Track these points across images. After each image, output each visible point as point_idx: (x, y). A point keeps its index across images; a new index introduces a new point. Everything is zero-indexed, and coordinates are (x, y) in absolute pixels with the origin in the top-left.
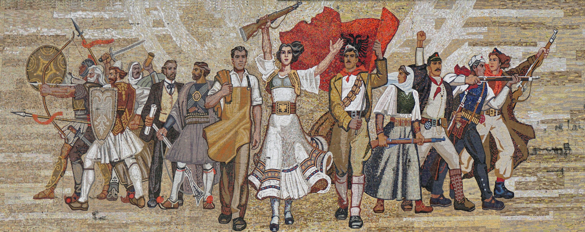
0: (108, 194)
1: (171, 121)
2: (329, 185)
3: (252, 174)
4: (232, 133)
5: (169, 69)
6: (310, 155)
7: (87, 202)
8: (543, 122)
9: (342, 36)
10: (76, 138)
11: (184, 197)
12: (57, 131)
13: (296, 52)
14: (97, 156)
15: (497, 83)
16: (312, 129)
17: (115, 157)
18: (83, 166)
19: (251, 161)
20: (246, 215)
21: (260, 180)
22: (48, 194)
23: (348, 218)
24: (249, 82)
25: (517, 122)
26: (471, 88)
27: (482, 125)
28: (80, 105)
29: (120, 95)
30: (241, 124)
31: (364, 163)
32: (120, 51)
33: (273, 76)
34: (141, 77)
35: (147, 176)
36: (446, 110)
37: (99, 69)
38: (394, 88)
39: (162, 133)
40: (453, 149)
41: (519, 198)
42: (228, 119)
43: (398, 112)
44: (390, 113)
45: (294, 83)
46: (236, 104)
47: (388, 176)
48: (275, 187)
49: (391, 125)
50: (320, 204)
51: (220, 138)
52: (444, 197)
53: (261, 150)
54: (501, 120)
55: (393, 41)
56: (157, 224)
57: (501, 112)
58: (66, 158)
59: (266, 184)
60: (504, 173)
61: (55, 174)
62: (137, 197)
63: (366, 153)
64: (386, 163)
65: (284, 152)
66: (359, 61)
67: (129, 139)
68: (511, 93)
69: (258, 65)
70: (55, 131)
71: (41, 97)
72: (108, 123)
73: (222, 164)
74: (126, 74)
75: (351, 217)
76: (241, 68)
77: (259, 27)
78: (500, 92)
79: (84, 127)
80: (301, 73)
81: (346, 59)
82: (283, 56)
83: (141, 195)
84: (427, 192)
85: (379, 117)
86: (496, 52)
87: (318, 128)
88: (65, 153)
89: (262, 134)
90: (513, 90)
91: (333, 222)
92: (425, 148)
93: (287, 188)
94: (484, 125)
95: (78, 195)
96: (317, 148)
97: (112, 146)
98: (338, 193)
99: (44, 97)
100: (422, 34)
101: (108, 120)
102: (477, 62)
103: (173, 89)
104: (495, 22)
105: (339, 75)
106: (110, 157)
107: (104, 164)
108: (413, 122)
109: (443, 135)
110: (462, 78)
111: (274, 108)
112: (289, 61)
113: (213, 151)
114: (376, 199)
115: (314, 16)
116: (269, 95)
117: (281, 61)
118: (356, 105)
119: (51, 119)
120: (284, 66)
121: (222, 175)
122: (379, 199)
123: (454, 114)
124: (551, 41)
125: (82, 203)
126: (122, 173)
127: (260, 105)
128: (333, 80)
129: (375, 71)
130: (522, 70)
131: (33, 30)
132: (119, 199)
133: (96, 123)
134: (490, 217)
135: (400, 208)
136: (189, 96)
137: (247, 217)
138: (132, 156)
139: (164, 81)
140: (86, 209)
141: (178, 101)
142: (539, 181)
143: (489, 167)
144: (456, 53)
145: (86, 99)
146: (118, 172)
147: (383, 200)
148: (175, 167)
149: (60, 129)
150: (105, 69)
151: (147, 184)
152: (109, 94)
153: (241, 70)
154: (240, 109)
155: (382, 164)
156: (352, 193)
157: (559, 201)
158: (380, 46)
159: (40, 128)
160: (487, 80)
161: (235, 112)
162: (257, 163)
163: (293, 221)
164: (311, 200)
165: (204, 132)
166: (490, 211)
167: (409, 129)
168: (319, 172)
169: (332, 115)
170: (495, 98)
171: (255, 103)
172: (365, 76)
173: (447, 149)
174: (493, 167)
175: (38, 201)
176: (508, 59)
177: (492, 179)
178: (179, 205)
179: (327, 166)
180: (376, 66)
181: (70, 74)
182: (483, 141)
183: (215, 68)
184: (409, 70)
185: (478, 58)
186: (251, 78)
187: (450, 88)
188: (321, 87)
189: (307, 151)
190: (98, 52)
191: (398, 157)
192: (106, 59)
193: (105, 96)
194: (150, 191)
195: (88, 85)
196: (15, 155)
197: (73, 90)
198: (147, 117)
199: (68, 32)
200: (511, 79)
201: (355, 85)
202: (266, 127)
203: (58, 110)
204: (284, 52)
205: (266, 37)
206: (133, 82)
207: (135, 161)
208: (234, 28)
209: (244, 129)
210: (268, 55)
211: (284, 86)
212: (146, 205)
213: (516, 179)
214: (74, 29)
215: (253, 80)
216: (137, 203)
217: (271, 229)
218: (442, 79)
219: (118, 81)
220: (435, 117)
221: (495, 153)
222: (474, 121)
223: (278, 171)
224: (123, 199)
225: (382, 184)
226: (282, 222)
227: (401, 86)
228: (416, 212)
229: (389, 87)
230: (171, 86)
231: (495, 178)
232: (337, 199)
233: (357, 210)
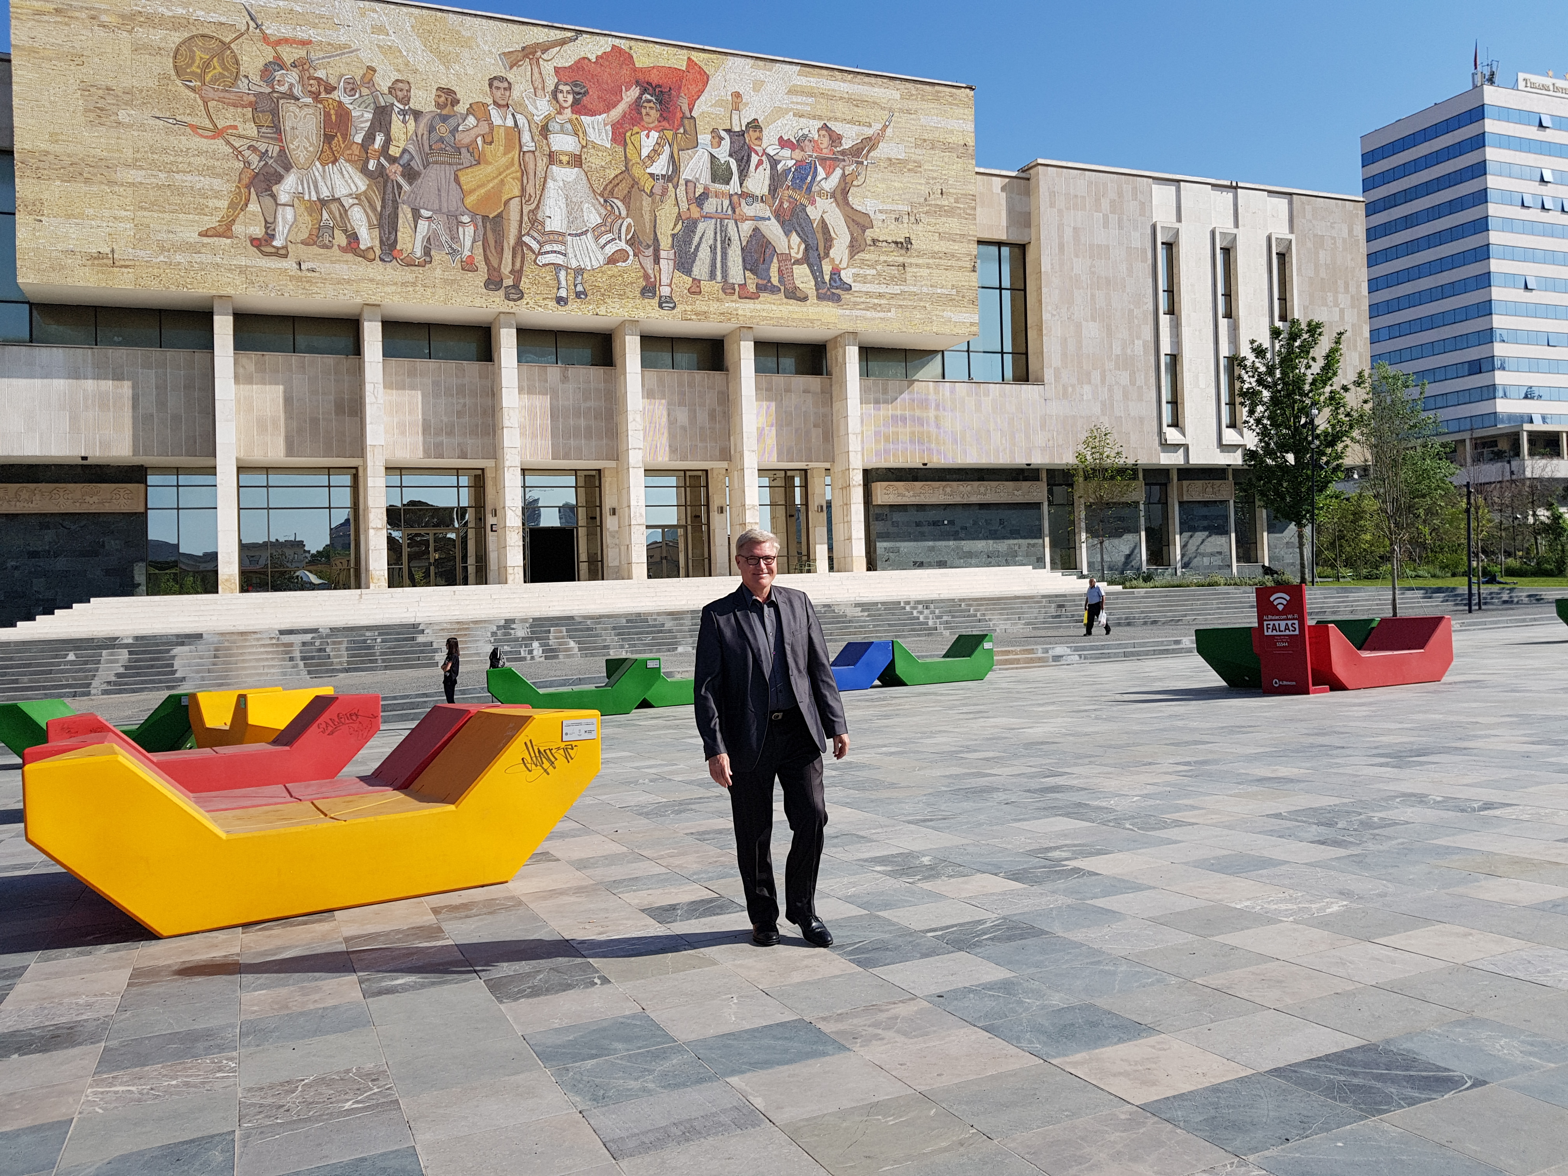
0: (317, 240)
1: (406, 157)
2: (631, 257)
3: (528, 234)
4: (496, 181)
5: (400, 90)
6: (605, 220)
7: (285, 247)
8: (881, 211)
9: (637, 83)
10: (262, 163)
11: (433, 253)
12: (231, 151)
13: (578, 94)
14: (297, 189)
15: (830, 163)
16: (605, 189)
17: (325, 193)
18: (275, 201)
20: (522, 283)
21: (538, 242)
22: (225, 230)
23: (657, 299)
24: (516, 122)
25: (853, 208)
26: (799, 165)
27: (813, 208)
28: (266, 118)
29: (327, 115)
30: (508, 172)
31: (673, 236)
32: (324, 58)
33: (548, 119)
34: (357, 96)
35: (375, 223)
36: (770, 186)
37: (292, 77)
38: (706, 153)
39: (395, 171)
40: (780, 230)
42: (488, 163)
43: (713, 181)
44: (702, 182)
45: (577, 131)
46: (499, 147)
47: (704, 254)
48: (559, 253)
49: (705, 195)
50: (620, 278)
51: (479, 187)
52: (772, 283)
53: (538, 206)
54: (834, 204)
55: (702, 98)
56: (396, 284)
57: (833, 195)
58: (248, 187)
59: (548, 248)
60: (840, 263)
61: (232, 205)
62: (362, 247)
63: (675, 225)
64: (701, 238)
65: (569, 213)
66: (661, 115)
67: (345, 173)
68: (844, 176)
69: (527, 102)
70: (227, 149)
71: (200, 102)
72: (311, 149)
73: (485, 218)
74: (335, 88)
75: (661, 297)
76: (504, 103)
77: (526, 56)
78: (832, 173)
79: (274, 150)
80: (586, 119)
81: (644, 111)
82: (560, 96)
83: (369, 245)
84: (752, 276)
85: (689, 184)
87: (613, 189)
88: (246, 181)
89: (537, 187)
90: (847, 173)
92: (747, 227)
95: (272, 237)
96: (612, 212)
97: (319, 179)
98: (643, 268)
99: (206, 103)
100: (737, 95)
101: (311, 145)
102: (805, 136)
103: (407, 117)
104: (822, 94)
105: (636, 129)
106: (317, 192)
107: (309, 201)
108: (731, 196)
109: (768, 214)
110: (787, 152)
111: (553, 158)
112: (569, 103)
113: (470, 200)
114: (691, 279)
115: (600, 54)
116: (545, 141)
117: (557, 102)
118: (660, 166)
119: (218, 133)
120: (562, 107)
121: (485, 231)
122: (694, 279)
124: (887, 123)
125: (278, 248)
126: (337, 215)
127: (533, 152)
128: (628, 134)
129: (682, 130)
130: (856, 152)
131: (181, 11)
132: (336, 248)
133: (291, 146)
134: (826, 310)
135: (720, 291)
136: (431, 129)
137: (524, 284)
138: (351, 195)
139: (393, 104)
140: (285, 256)
141: (416, 133)
142: (879, 275)
143: (822, 254)
144: (779, 123)
145: (275, 113)
146: (330, 213)
147: (699, 281)
148: (416, 215)
149: (232, 146)
150: (301, 78)
151: (376, 232)
152: (310, 111)
153: (504, 106)
154: (505, 154)
155: (696, 239)
156: (660, 269)
157: (901, 298)
158: (686, 101)
159: (204, 144)
161: (498, 156)
162: (533, 221)
163: (586, 296)
164: (609, 273)
165: (456, 176)
166: (824, 303)
167: (726, 203)
168: (617, 241)
169: (630, 176)
171: (525, 149)
172: (669, 134)
173: (773, 230)
174: (827, 255)
175: (206, 240)
176: (840, 137)
177: (827, 269)
178: (426, 262)
179: (626, 235)
180: (682, 125)
182: (815, 226)
185: (806, 131)
186: (518, 116)
187: (773, 161)
188: (614, 140)
189: (600, 215)
190: (289, 54)
191: (716, 233)
192: (302, 65)
193: (303, 113)
194: (381, 241)
195: (275, 95)
196: (162, 175)
197: (252, 98)
198: (370, 148)
199: (239, 21)
200: (844, 160)
201: (657, 143)
202: (542, 180)
203: (231, 123)
204: (562, 92)
205: (536, 70)
206: (346, 100)
207: (356, 201)
208: (491, 52)
209: (513, 179)
210: (539, 92)
211: (562, 131)
212: (377, 259)
214: (248, 18)
215: (521, 120)
216: (363, 255)
217: (558, 303)
218: (764, 150)
219: (323, 95)
220: (758, 193)
221: (829, 241)
222: (805, 202)
223: (562, 234)
224: (341, 249)
225: (697, 262)
226: (572, 296)
227: (715, 152)
228: (740, 297)
229: (700, 151)
230: (404, 113)
231: (830, 268)
232: (641, 274)
233: (668, 289)
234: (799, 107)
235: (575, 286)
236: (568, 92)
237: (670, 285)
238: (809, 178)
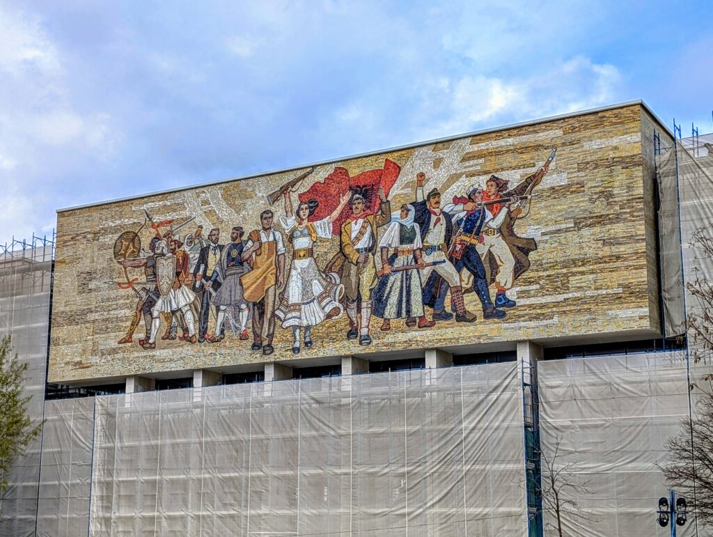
0: (168, 336)
1: (215, 274)
2: (342, 312)
3: (278, 309)
4: (262, 278)
5: (214, 236)
6: (325, 288)
7: (154, 343)
8: (544, 234)
9: (351, 188)
10: (147, 296)
11: (225, 332)
13: (312, 207)
14: (162, 307)
15: (495, 206)
16: (326, 267)
17: (174, 307)
18: (152, 316)
19: (277, 298)
20: (273, 342)
21: (284, 313)
22: (128, 340)
23: (358, 338)
24: (275, 237)
25: (518, 237)
26: (470, 214)
27: (481, 245)
28: (150, 271)
29: (178, 260)
30: (269, 270)
31: (371, 290)
32: (178, 228)
33: (293, 231)
34: (193, 245)
35: (197, 319)
36: (445, 236)
37: (163, 243)
38: (397, 224)
39: (209, 285)
40: (454, 269)
41: (521, 306)
42: (259, 268)
44: (393, 246)
45: (311, 233)
46: (264, 256)
48: (296, 317)
49: (395, 255)
50: (334, 328)
51: (252, 284)
52: (445, 312)
53: (285, 289)
54: (500, 238)
55: (396, 185)
57: (500, 230)
58: (140, 311)
59: (289, 315)
60: (505, 285)
61: (133, 323)
62: (190, 335)
63: (373, 282)
64: (391, 288)
65: (304, 289)
66: (366, 206)
67: (185, 293)
68: (509, 213)
69: (282, 222)
70: (133, 292)
71: (123, 269)
73: (254, 304)
74: (182, 244)
75: (361, 336)
76: (268, 226)
78: (499, 213)
79: (151, 286)
80: (317, 223)
81: (354, 207)
82: (301, 213)
83: (193, 333)
84: (430, 309)
85: (384, 250)
86: (494, 179)
87: (331, 266)
88: (140, 308)
89: (285, 276)
90: (511, 210)
91: (345, 342)
92: (426, 272)
93: (306, 318)
94: (484, 244)
95: (149, 338)
96: (331, 282)
97: (172, 299)
98: (349, 317)
99: (125, 268)
100: (422, 175)
101: (170, 280)
102: (475, 190)
103: (216, 251)
104: (491, 152)
105: (349, 220)
106: (171, 307)
107: (167, 313)
108: (414, 251)
109: (444, 258)
110: (460, 207)
111: (295, 255)
112: (307, 216)
113: (246, 294)
114: (383, 319)
115: (326, 176)
116: (291, 245)
117: (299, 217)
118: (364, 243)
119: (130, 284)
120: (303, 220)
121: (254, 312)
122: (385, 319)
123: (453, 238)
124: (550, 159)
125: (151, 344)
126: (179, 318)
127: (284, 254)
128: (343, 226)
129: (380, 213)
130: (522, 191)
131: (118, 222)
132: (178, 338)
134: (492, 326)
135: (405, 325)
136: (229, 254)
138: (186, 305)
139: (210, 245)
140: (154, 348)
141: (220, 260)
142: (542, 288)
143: (489, 280)
144: (454, 186)
145: (154, 266)
146: (176, 318)
147: (389, 320)
148: (218, 310)
149: (135, 290)
151: (198, 325)
152: (170, 260)
153: (268, 229)
154: (268, 259)
155: (388, 289)
156: (361, 316)
157: (565, 304)
158: (383, 191)
159: (122, 292)
160: (486, 204)
161: (263, 262)
162: (282, 299)
163: (312, 344)
164: (327, 325)
165: (240, 280)
166: (491, 320)
167: (411, 256)
168: (333, 302)
169: (344, 254)
170: (493, 219)
171: (279, 253)
172: (371, 218)
173: (447, 270)
174: (493, 280)
175: (121, 345)
176: (506, 183)
177: (493, 291)
178: (221, 338)
179: (339, 296)
180: (380, 208)
181: (143, 249)
182: (483, 259)
183: (248, 229)
184: (410, 207)
185: (476, 186)
186: (277, 233)
187: (448, 217)
188: (334, 232)
189: (323, 286)
190: (163, 231)
191: (402, 282)
192: (168, 235)
193: (167, 262)
194: (199, 330)
195: (155, 256)
196: (105, 313)
197: (145, 261)
198: (198, 274)
199: (142, 219)
200: (509, 200)
201: (362, 227)
202: (288, 271)
203: (135, 277)
204: (302, 209)
205: (288, 200)
206: (187, 249)
207: (189, 308)
208: (263, 197)
209: (271, 274)
210: (289, 214)
211: (303, 235)
212: (197, 341)
213: (518, 289)
214: (146, 216)
215: (278, 235)
216: (190, 340)
217: (294, 352)
218: (441, 210)
219: (177, 250)
220: (435, 243)
221: (495, 267)
222: (474, 241)
223: (299, 305)
224: (180, 338)
225: (389, 307)
226: (303, 345)
227: (403, 222)
228: (419, 327)
229: (393, 224)
230: (215, 249)
231: (496, 291)
232: (348, 322)
233: (366, 330)
234: (471, 169)
235: (305, 338)
236: (306, 209)
237: (368, 327)
238: (479, 221)
